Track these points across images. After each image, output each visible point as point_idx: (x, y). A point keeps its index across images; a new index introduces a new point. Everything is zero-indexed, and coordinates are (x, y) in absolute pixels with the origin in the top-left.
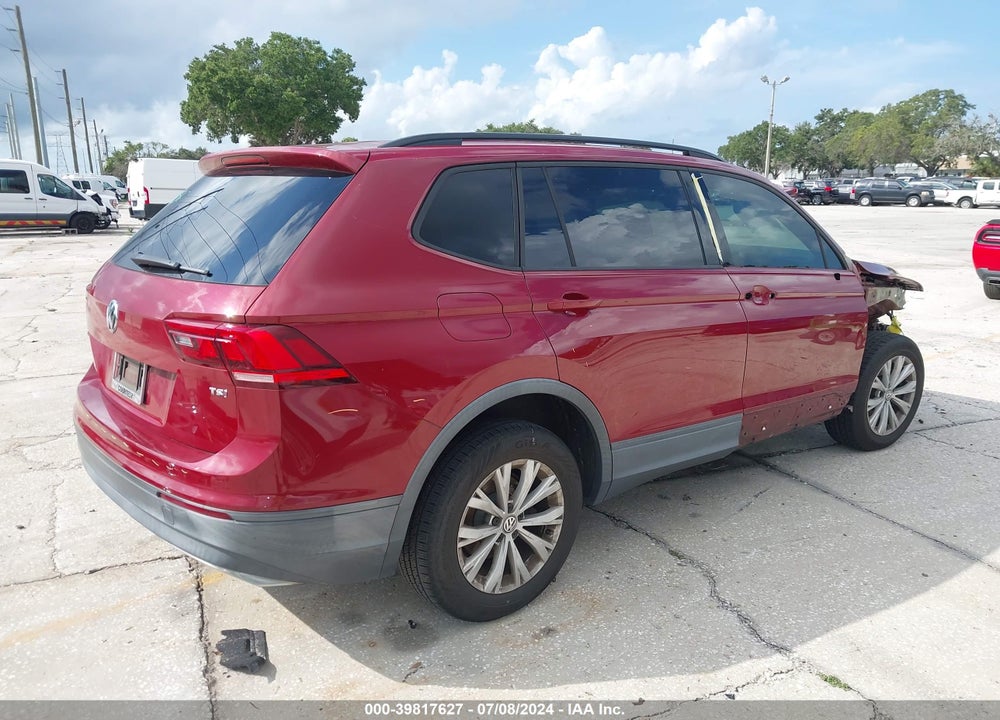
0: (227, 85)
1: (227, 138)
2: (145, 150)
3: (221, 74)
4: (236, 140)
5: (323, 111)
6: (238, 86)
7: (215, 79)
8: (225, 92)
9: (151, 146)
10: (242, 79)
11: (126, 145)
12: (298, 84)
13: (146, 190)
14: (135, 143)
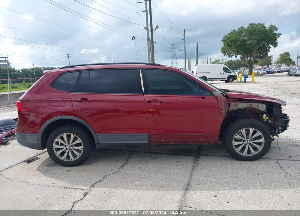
0: (232, 41)
1: (234, 57)
2: (220, 61)
3: (231, 38)
4: (236, 57)
5: (264, 45)
6: (235, 41)
7: (229, 40)
8: (232, 43)
9: (222, 60)
10: (237, 39)
11: (215, 60)
12: (255, 38)
13: (196, 73)
14: (217, 59)
